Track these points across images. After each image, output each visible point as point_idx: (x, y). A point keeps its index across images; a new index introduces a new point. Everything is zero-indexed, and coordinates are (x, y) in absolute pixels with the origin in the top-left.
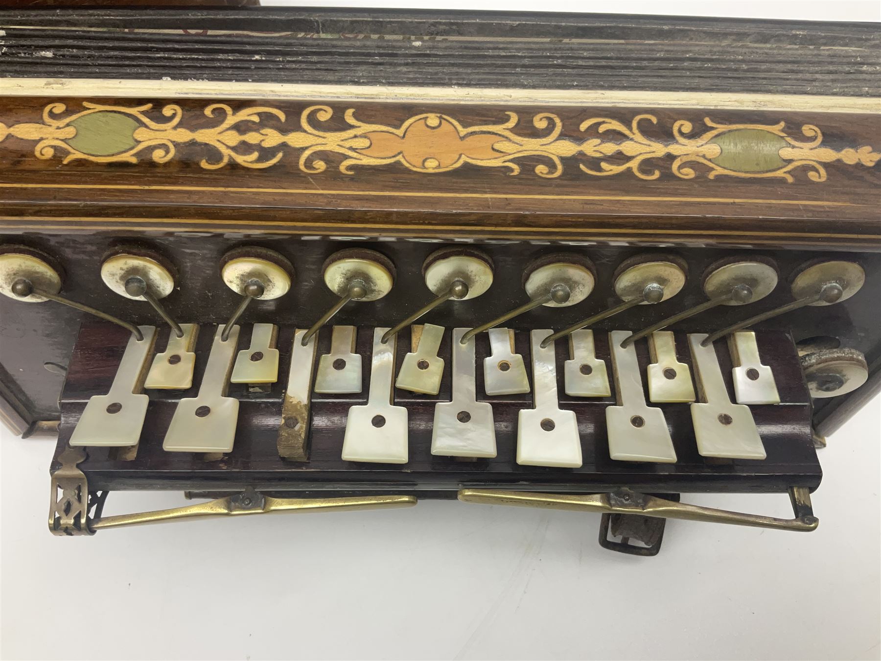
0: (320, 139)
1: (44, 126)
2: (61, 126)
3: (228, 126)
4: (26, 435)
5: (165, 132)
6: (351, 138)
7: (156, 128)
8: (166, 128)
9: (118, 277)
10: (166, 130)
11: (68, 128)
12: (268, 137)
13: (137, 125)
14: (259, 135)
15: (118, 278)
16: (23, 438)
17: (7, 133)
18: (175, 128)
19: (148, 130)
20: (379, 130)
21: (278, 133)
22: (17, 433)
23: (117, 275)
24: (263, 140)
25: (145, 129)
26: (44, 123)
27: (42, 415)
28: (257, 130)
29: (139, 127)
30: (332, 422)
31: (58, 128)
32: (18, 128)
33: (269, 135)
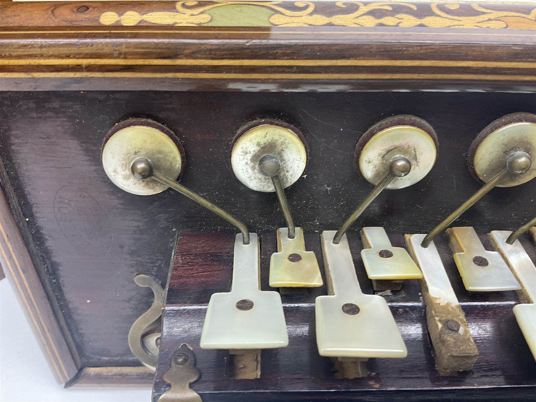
0: (456, 21)
1: (178, 14)
2: (194, 14)
3: (363, 13)
4: (69, 384)
5: (301, 18)
6: (486, 21)
7: (292, 15)
8: (302, 15)
9: (249, 156)
10: (301, 16)
11: (203, 15)
12: (404, 20)
13: (273, 12)
14: (395, 19)
15: (249, 158)
16: (66, 387)
17: (140, 19)
18: (311, 14)
19: (283, 16)
20: (511, 15)
21: (414, 18)
22: (60, 383)
23: (250, 153)
24: (400, 23)
25: (281, 15)
26: (177, 12)
27: (91, 361)
28: (393, 16)
29: (273, 14)
30: (485, 330)
31: (192, 15)
32: (152, 15)
33: (405, 18)
